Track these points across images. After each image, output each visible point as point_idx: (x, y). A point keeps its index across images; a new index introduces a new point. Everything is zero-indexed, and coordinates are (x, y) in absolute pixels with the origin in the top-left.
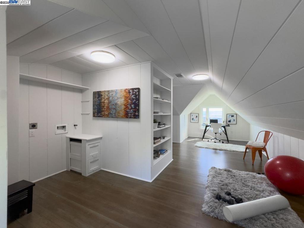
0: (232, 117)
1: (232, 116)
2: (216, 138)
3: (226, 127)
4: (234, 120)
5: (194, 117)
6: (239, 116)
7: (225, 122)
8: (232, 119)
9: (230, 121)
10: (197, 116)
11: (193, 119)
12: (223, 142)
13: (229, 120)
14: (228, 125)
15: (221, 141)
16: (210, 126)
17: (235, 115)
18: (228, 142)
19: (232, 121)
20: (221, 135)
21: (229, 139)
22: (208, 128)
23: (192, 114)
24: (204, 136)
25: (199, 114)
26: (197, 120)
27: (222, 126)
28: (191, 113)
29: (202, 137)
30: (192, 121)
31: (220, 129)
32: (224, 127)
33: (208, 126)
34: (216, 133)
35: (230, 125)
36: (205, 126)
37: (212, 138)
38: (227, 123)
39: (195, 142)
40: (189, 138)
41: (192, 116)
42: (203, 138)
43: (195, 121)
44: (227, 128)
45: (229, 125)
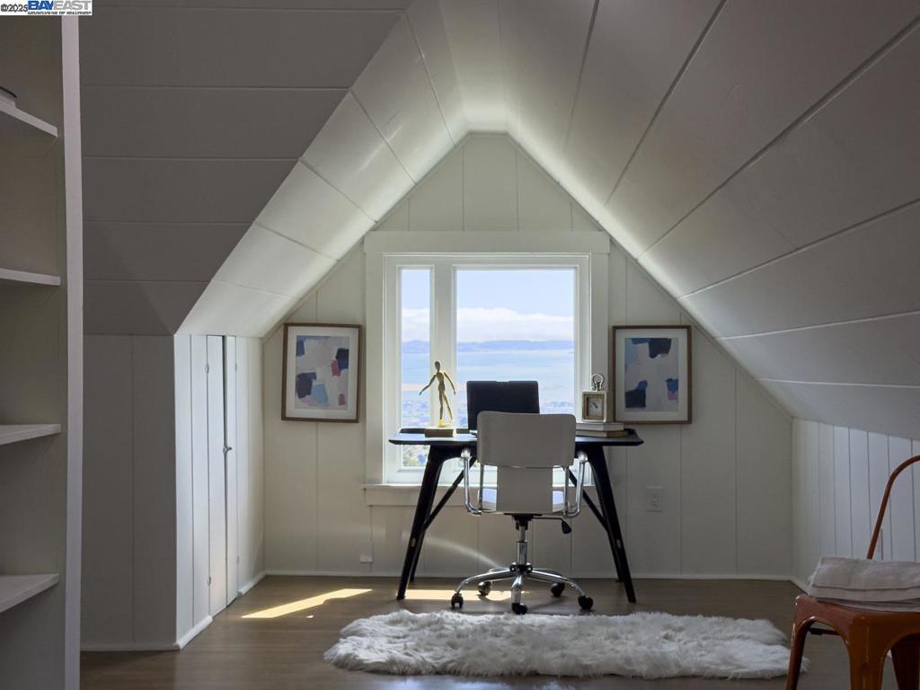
0: (653, 355)
1: (659, 347)
2: (523, 569)
3: (605, 448)
4: (672, 385)
5: (317, 362)
6: (712, 340)
7: (601, 408)
8: (652, 371)
9: (637, 398)
10: (343, 355)
11: (305, 384)
12: (586, 605)
13: (634, 386)
14: (629, 437)
15: (574, 592)
16: (471, 446)
17: (679, 337)
18: (632, 599)
19: (656, 391)
20: (566, 529)
21: (635, 575)
22: (450, 470)
23: (294, 333)
24: (413, 553)
25: (360, 330)
26: (342, 401)
27: (580, 448)
28: (286, 325)
29: (399, 574)
30: (295, 406)
31: (558, 476)
32: (594, 452)
33: (454, 450)
34: (522, 520)
35: (641, 433)
36: (426, 450)
37: (487, 568)
38: (613, 417)
39: (334, 622)
40: (270, 585)
41: (300, 350)
42: (409, 577)
43: (324, 401)
44: (617, 458)
45: (631, 432)
